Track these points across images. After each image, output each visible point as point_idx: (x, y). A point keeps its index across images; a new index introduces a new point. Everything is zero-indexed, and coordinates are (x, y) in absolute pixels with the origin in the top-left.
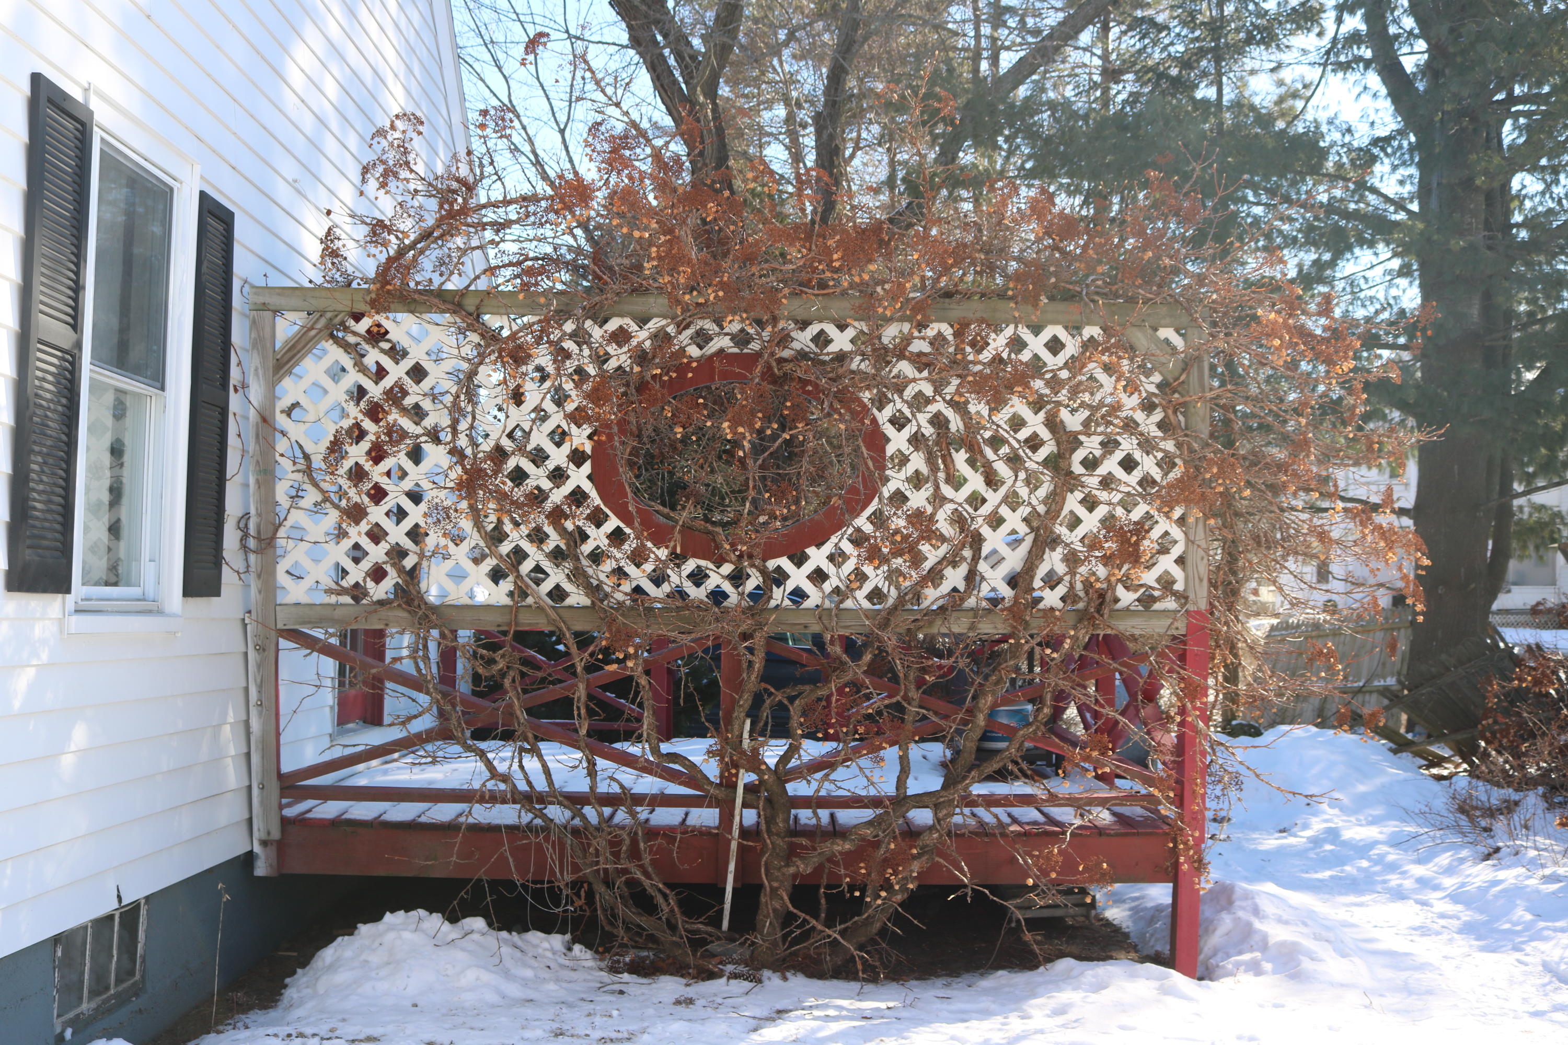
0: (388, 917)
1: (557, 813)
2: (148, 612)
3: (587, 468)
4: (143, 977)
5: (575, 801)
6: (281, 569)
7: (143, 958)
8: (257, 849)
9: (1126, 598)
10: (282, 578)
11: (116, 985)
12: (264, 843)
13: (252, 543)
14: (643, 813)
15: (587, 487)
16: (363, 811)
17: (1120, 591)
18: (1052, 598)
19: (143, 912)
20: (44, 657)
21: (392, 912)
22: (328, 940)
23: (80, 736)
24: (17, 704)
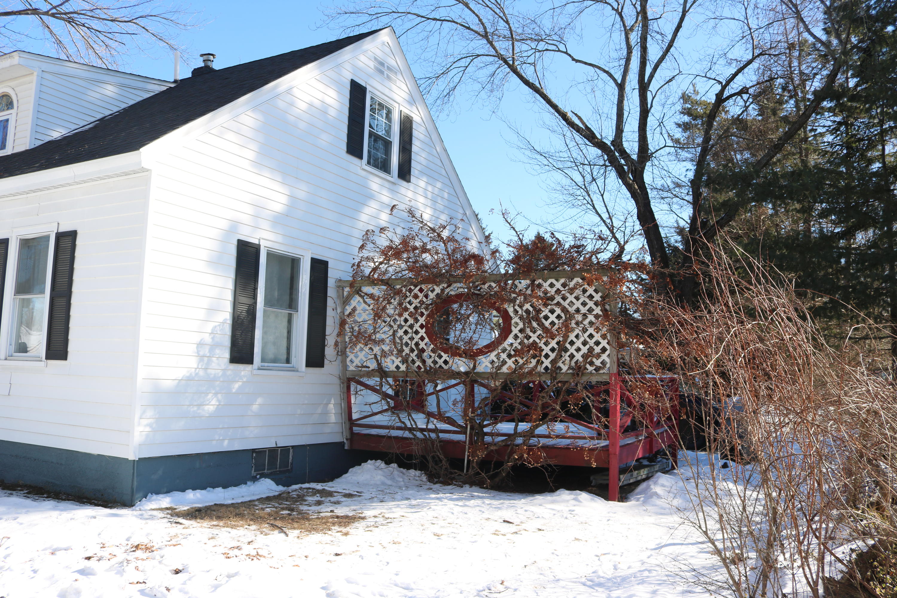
0: (369, 461)
1: (419, 435)
2: (294, 371)
3: (424, 330)
4: (292, 468)
5: (422, 430)
6: (348, 360)
7: (292, 464)
8: (345, 441)
9: (590, 368)
10: (348, 363)
11: (280, 468)
12: (347, 439)
13: (340, 353)
14: (441, 435)
15: (424, 335)
16: (374, 432)
17: (588, 366)
18: (565, 368)
19: (291, 451)
20: (245, 380)
21: (371, 460)
22: (353, 466)
23: (259, 401)
24: (234, 391)
